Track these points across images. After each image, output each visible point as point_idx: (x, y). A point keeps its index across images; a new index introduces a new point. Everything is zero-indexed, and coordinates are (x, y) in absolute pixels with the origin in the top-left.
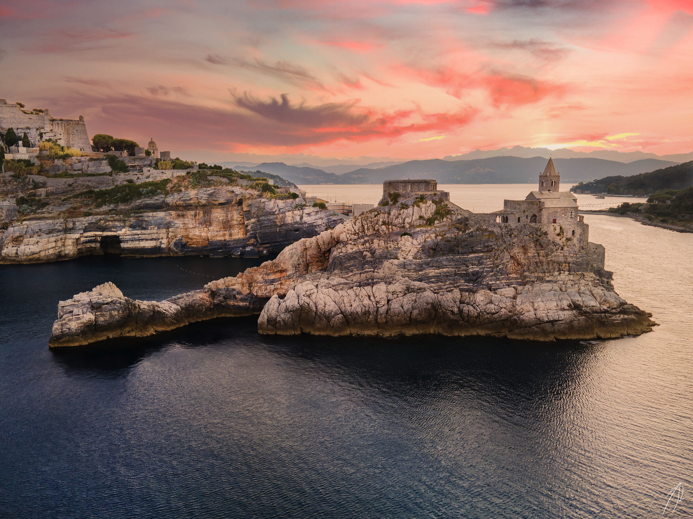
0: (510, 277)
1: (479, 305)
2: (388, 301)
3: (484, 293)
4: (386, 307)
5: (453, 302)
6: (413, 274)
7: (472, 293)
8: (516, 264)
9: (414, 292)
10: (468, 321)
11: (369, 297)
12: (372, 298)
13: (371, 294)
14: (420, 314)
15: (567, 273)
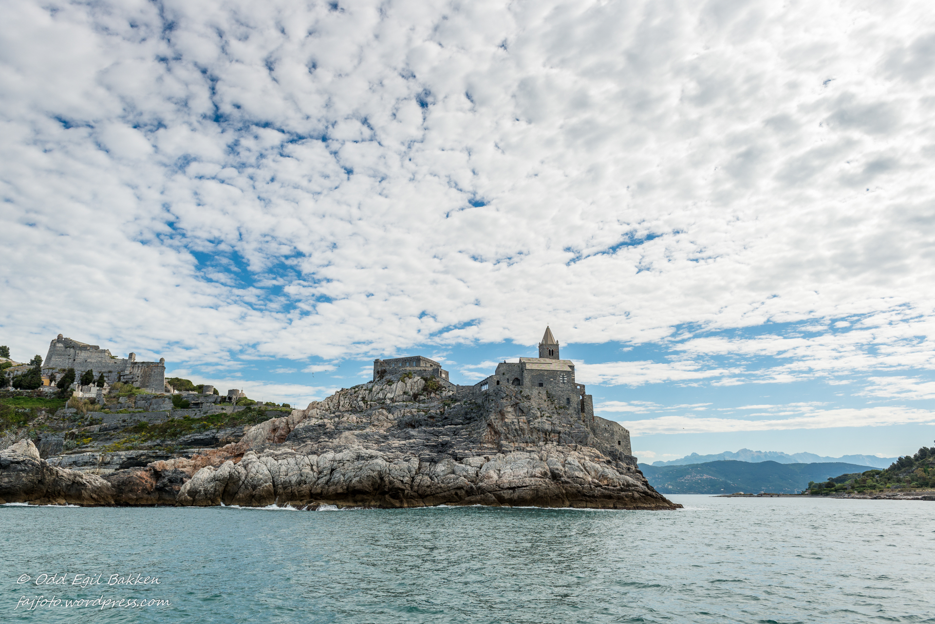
0: (484, 447)
1: (438, 476)
2: (333, 470)
3: (447, 462)
4: (327, 478)
5: (407, 472)
6: (374, 445)
7: (433, 463)
8: (493, 433)
9: (364, 459)
10: (417, 492)
11: (312, 466)
12: (314, 467)
13: (315, 463)
14: (360, 482)
15: (555, 443)
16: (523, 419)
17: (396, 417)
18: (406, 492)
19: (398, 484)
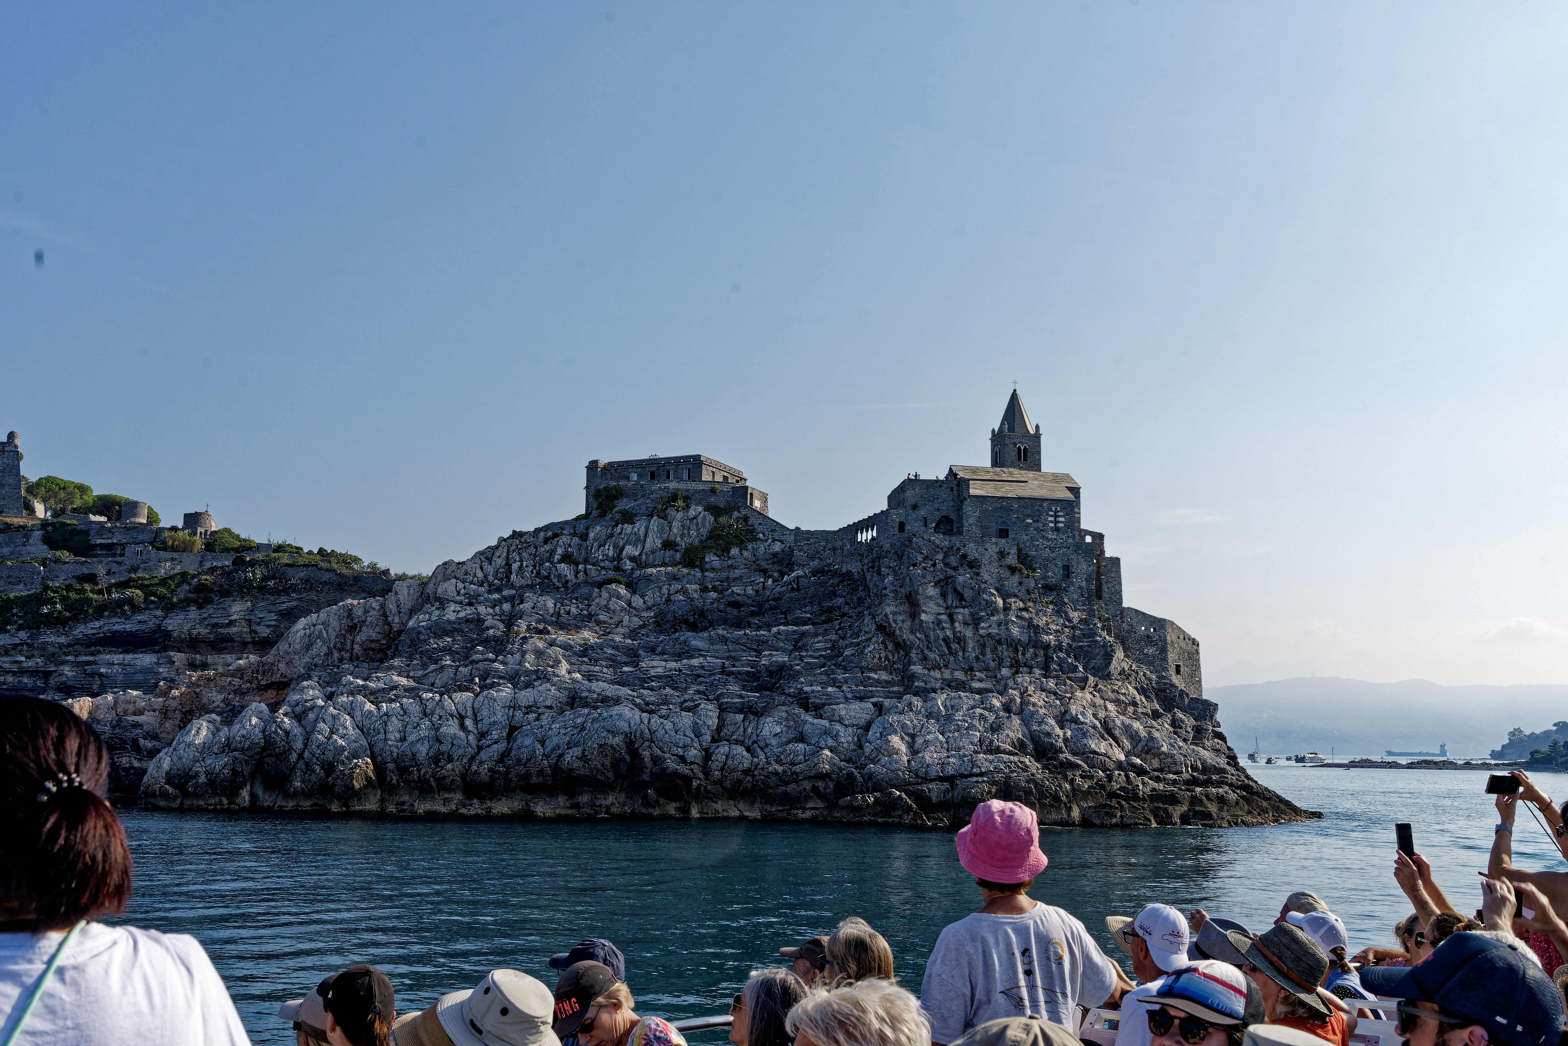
0: (869, 678)
1: (767, 745)
2: (513, 729)
3: (784, 715)
4: (502, 746)
5: (692, 735)
6: (605, 670)
7: (752, 717)
8: (890, 646)
9: (586, 705)
10: (720, 782)
11: (462, 718)
12: (469, 723)
13: (470, 713)
14: (583, 758)
15: (1037, 672)
16: (962, 614)
17: (649, 604)
18: (695, 783)
19: (671, 764)
